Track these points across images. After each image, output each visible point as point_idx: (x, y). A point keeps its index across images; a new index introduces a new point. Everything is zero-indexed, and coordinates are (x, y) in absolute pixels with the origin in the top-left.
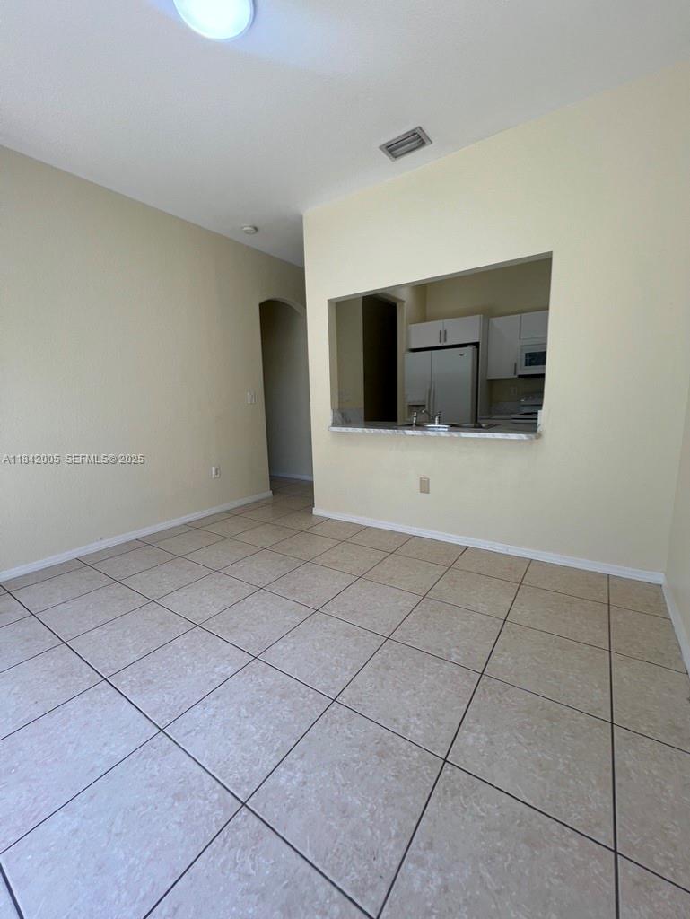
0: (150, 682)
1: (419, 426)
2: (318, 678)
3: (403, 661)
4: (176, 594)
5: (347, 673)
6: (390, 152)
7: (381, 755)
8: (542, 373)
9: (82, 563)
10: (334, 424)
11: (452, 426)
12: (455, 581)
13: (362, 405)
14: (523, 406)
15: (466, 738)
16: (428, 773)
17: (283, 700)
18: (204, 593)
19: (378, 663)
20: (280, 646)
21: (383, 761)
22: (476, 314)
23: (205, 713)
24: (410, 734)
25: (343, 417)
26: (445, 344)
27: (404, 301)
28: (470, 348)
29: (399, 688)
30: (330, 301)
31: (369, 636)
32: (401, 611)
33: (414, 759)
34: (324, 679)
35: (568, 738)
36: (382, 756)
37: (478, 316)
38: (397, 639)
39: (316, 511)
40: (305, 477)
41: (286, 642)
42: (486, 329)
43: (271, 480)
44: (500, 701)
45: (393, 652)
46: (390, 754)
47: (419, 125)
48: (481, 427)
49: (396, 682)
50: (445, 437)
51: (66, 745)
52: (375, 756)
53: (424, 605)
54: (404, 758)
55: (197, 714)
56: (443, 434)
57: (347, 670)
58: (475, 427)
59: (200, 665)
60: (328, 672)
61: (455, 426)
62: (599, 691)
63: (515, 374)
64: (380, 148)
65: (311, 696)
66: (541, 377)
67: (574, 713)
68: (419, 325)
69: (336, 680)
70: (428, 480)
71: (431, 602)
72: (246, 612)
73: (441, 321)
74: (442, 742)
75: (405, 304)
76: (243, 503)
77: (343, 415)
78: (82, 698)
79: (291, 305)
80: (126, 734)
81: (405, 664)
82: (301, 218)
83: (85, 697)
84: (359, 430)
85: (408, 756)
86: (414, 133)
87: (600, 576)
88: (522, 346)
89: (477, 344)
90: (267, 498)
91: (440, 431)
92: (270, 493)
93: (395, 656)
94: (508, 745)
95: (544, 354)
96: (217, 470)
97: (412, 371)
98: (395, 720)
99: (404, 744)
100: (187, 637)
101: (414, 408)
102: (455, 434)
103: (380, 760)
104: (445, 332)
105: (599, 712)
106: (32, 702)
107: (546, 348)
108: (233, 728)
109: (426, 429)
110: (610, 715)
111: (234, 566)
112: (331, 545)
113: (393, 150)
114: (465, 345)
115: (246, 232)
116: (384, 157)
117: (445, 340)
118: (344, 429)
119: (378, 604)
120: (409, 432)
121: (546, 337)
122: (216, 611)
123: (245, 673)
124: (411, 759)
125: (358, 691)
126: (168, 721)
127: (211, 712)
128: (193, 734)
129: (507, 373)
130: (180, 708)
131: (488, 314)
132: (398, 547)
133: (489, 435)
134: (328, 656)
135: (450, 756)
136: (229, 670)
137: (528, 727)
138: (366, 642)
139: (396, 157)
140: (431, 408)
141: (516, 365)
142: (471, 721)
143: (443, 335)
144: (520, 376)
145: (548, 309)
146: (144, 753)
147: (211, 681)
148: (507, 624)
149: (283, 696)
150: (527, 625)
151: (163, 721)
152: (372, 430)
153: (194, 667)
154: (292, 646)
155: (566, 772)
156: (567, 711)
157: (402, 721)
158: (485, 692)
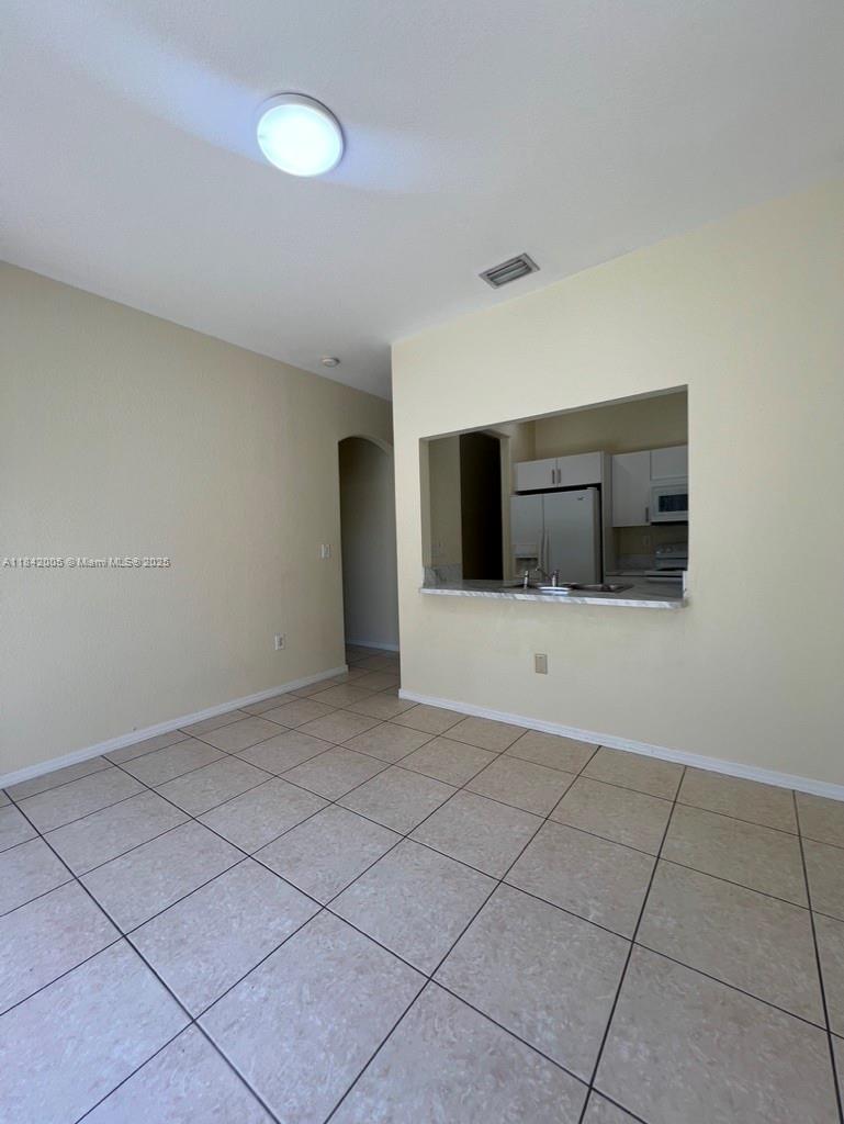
0: (182, 942)
1: (532, 587)
2: (407, 943)
3: (523, 918)
4: (223, 808)
5: (446, 935)
6: (492, 279)
7: (499, 1074)
8: (684, 519)
9: (109, 762)
10: (427, 585)
11: (574, 588)
12: (587, 797)
13: (459, 560)
14: (659, 559)
15: (619, 1049)
16: (567, 1110)
17: (360, 977)
18: (259, 808)
19: (489, 919)
20: (357, 889)
21: (502, 1085)
22: (596, 451)
23: (254, 993)
24: (538, 1040)
25: (437, 576)
26: (560, 486)
27: (507, 437)
28: (590, 490)
29: (518, 961)
30: (422, 441)
31: (475, 877)
32: (517, 840)
33: (545, 1083)
34: (416, 944)
35: (768, 1055)
36: (501, 1077)
37: (598, 454)
38: (512, 883)
39: (403, 694)
40: (390, 647)
41: (364, 883)
42: (609, 468)
43: (346, 651)
44: (663, 988)
45: (508, 902)
46: (511, 1072)
47: (526, 251)
48: (610, 590)
49: (514, 950)
50: (565, 604)
51: (64, 1041)
52: (490, 1076)
53: (547, 832)
54: (531, 1081)
55: (243, 996)
56: (562, 599)
57: (447, 930)
58: (602, 590)
59: (249, 918)
60: (420, 933)
61: (576, 588)
62: (803, 975)
63: (647, 520)
64: (481, 275)
65: (399, 971)
66: (684, 524)
67: (771, 1012)
68: (528, 463)
69: (432, 946)
70: (546, 656)
71: (556, 826)
72: (312, 837)
73: (554, 459)
74: (584, 1055)
75: (510, 440)
76: (312, 681)
77: (437, 573)
78: (91, 965)
79: (377, 443)
80: (145, 1025)
81: (525, 923)
82: (389, 349)
83: (96, 965)
84: (458, 593)
85: (537, 1078)
86: (518, 260)
87: (783, 791)
88: (654, 488)
89: (598, 486)
90: (342, 675)
91: (557, 595)
92: (345, 668)
93: (512, 909)
94: (680, 1064)
95: (685, 497)
96: (281, 639)
97: (520, 519)
98: (515, 1014)
99: (530, 1057)
100: (234, 874)
101: (525, 563)
102: (578, 600)
103: (498, 1086)
104: (559, 472)
105: (806, 1010)
106: (26, 970)
107: (687, 490)
108: (291, 1021)
109: (540, 592)
110: (823, 1019)
111: (299, 768)
112: (422, 742)
113: (495, 277)
114: (584, 487)
115: (325, 364)
116: (485, 285)
117: (559, 482)
118: (439, 591)
119: (486, 829)
120: (520, 597)
121: (687, 477)
122: (272, 835)
123: (309, 931)
124: (541, 1082)
125: (462, 965)
126: (203, 1005)
127: (263, 992)
128: (236, 1028)
129: (638, 520)
130: (220, 986)
131: (610, 451)
132: (510, 744)
133: (621, 602)
134: (420, 907)
135: (597, 1080)
136: (288, 926)
137: (707, 1034)
138: (470, 886)
139: (498, 284)
140: (545, 564)
141: (647, 510)
142: (623, 1019)
143: (556, 474)
144: (653, 524)
145: (685, 443)
146: (168, 1059)
147: (265, 943)
148: (662, 863)
149: (360, 970)
150: (688, 864)
151: (196, 1006)
152: (473, 593)
153: (242, 919)
154: (372, 890)
155: (770, 1115)
156: (761, 1007)
157: (525, 1016)
158: (639, 971)
